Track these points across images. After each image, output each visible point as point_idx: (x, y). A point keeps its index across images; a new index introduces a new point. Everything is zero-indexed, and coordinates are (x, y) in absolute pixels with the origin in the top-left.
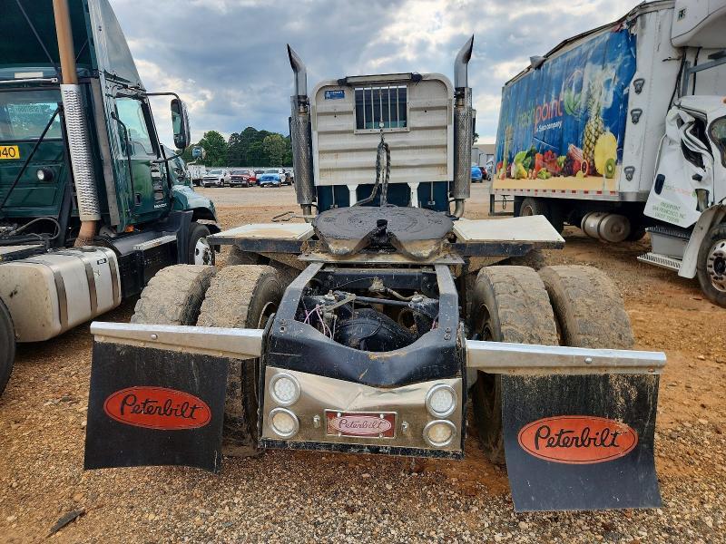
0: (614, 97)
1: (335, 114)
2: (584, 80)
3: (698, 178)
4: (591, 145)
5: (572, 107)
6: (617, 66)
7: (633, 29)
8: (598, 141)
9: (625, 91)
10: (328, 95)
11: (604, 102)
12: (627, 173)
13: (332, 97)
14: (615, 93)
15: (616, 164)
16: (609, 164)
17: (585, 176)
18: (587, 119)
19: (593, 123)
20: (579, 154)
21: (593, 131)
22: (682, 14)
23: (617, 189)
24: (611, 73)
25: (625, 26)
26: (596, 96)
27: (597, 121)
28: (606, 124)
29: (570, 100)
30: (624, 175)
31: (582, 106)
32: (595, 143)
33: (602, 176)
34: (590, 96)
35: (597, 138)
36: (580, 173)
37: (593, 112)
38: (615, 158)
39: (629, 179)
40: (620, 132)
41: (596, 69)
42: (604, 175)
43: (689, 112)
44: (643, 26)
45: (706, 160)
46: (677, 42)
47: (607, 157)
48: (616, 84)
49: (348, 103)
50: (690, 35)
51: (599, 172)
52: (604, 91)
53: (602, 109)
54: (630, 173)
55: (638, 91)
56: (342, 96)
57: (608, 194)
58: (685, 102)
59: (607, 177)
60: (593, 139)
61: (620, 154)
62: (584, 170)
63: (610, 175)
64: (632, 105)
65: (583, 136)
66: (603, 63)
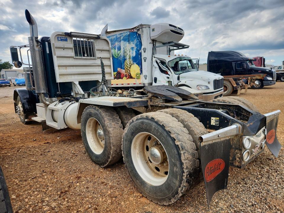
0: (136, 53)
1: (64, 48)
2: (121, 46)
3: (168, 78)
4: (128, 68)
5: (117, 55)
6: (135, 43)
7: (139, 32)
8: (131, 67)
9: (140, 51)
10: (59, 39)
11: (132, 54)
12: (145, 77)
13: (61, 40)
14: (136, 52)
15: (140, 74)
16: (137, 74)
17: (127, 79)
18: (125, 60)
19: (128, 61)
20: (123, 71)
21: (129, 64)
22: (153, 30)
23: (142, 82)
24: (133, 45)
25: (135, 31)
26: (128, 52)
27: (130, 60)
28: (134, 62)
29: (115, 53)
30: (144, 78)
31: (122, 55)
32: (130, 68)
33: (135, 78)
34: (125, 52)
35: (131, 66)
36: (125, 78)
37: (128, 57)
38: (139, 72)
39: (146, 79)
40: (140, 64)
41: (126, 43)
42: (136, 78)
43: (158, 59)
44: (142, 31)
45: (169, 73)
46: (152, 38)
47: (136, 72)
48: (136, 49)
49: (69, 44)
50: (156, 37)
51: (133, 77)
52: (131, 51)
53: (131, 56)
54: (146, 77)
55: (145, 52)
56: (66, 40)
57: (138, 84)
58: (156, 56)
59: (137, 79)
60: (129, 66)
61: (141, 71)
62: (126, 77)
63: (138, 78)
64: (143, 56)
65: (124, 66)
66: (129, 41)
